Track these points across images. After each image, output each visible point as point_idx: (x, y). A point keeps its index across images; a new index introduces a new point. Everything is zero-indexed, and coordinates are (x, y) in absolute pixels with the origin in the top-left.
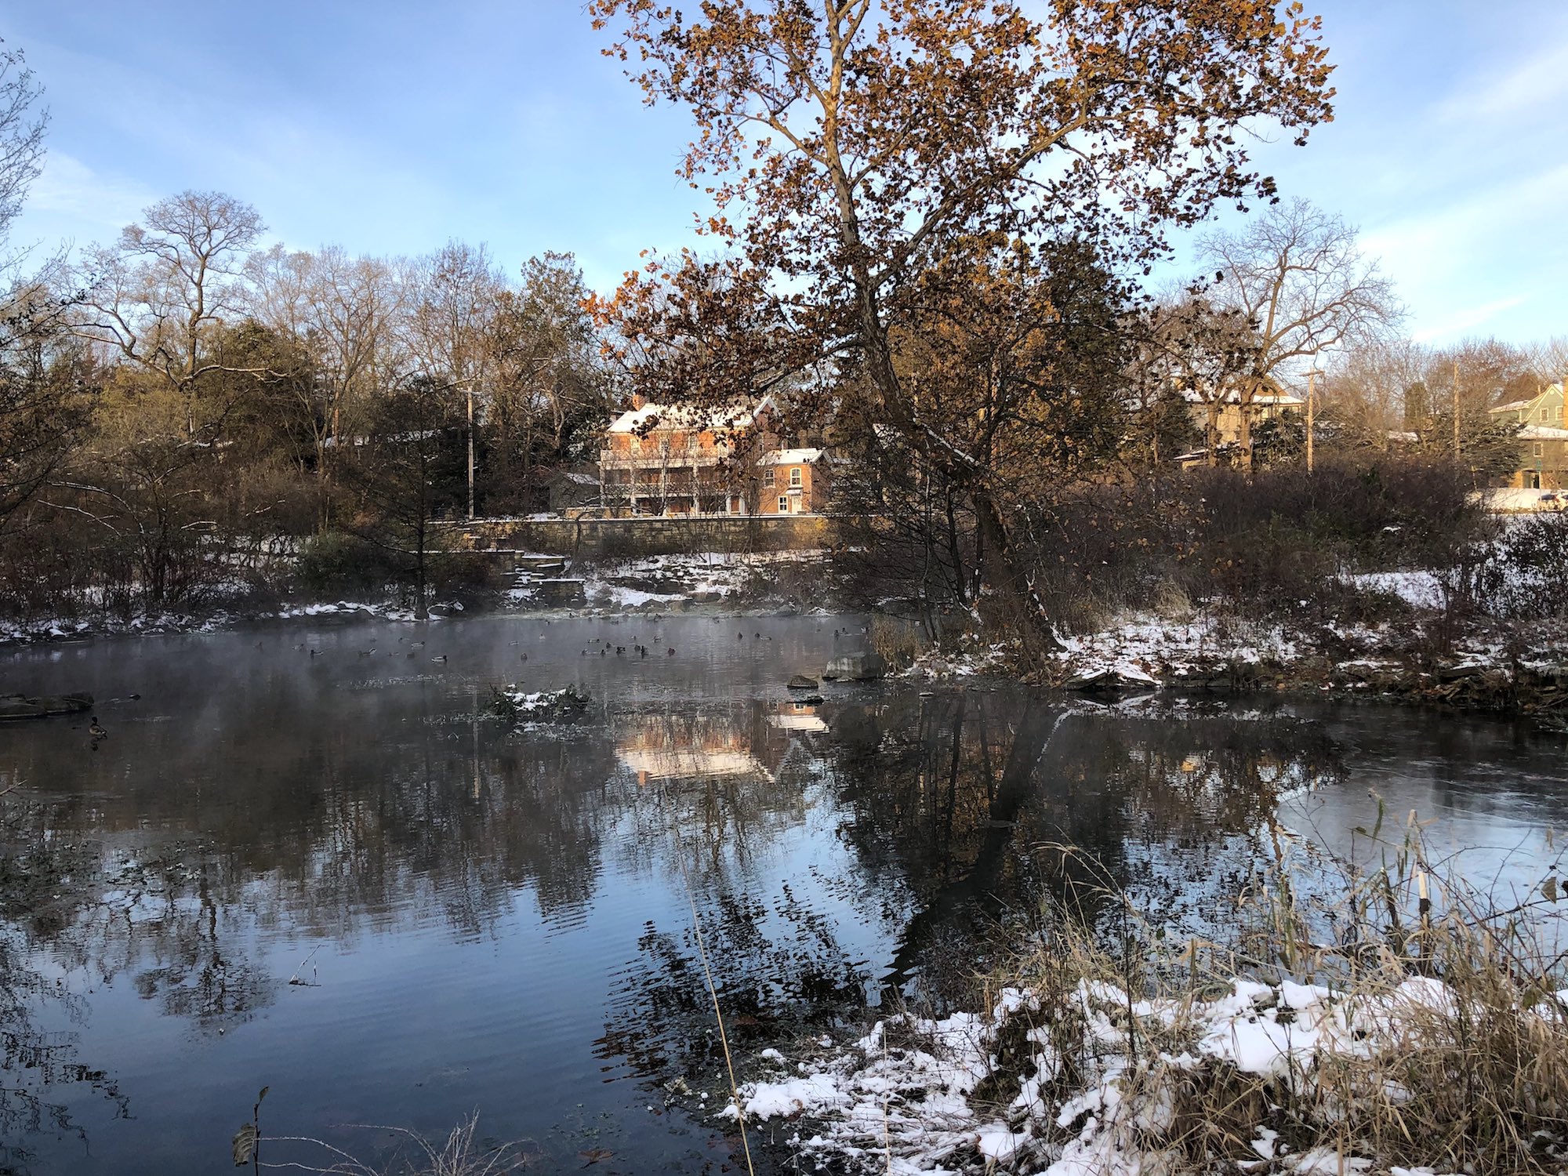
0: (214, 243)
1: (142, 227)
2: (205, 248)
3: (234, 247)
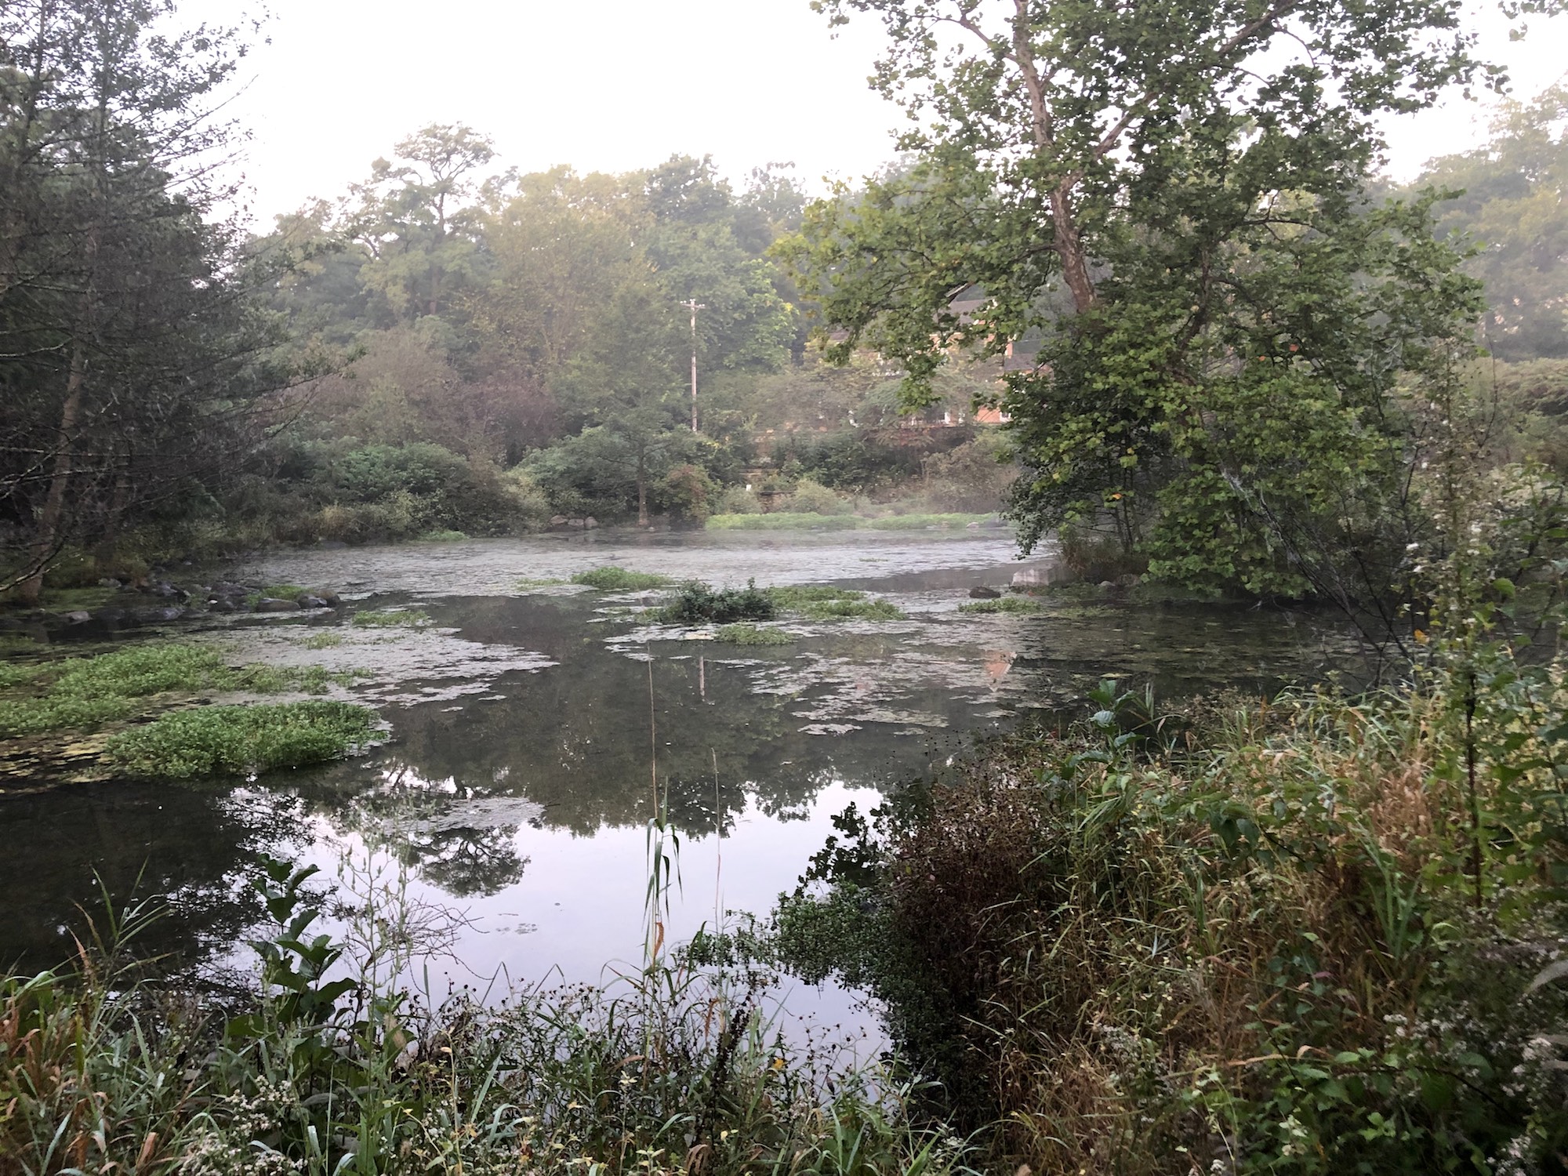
0: (453, 167)
1: (389, 157)
2: (445, 175)
3: (471, 170)
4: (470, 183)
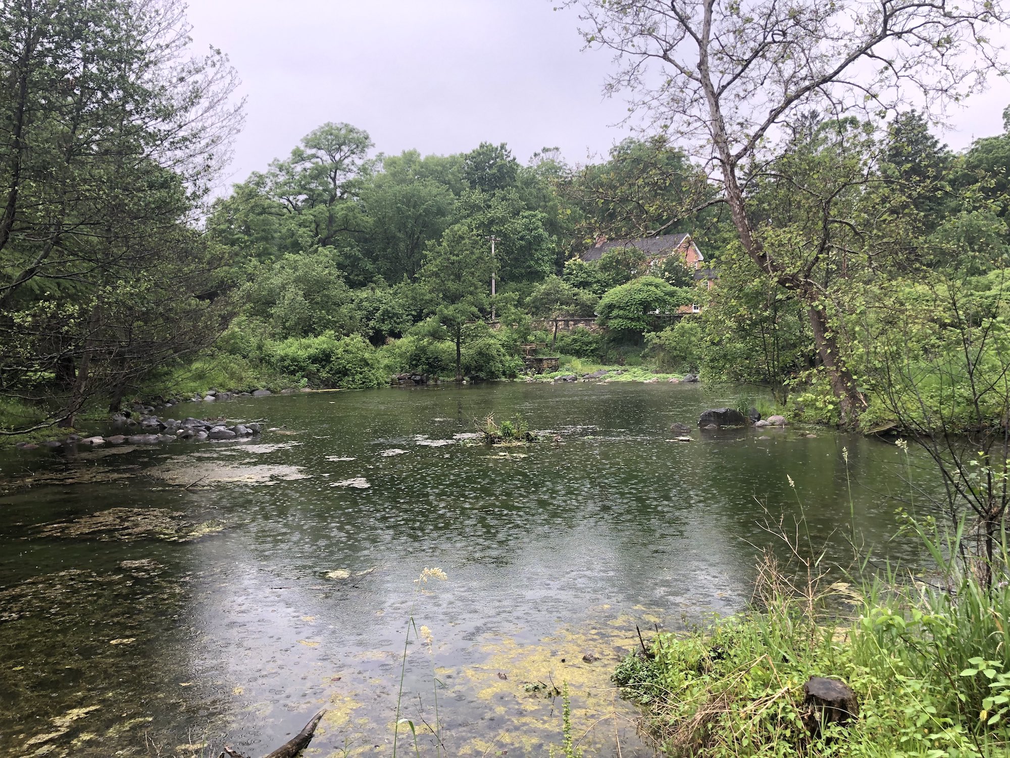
1: (302, 148)
3: (354, 156)
4: (353, 163)
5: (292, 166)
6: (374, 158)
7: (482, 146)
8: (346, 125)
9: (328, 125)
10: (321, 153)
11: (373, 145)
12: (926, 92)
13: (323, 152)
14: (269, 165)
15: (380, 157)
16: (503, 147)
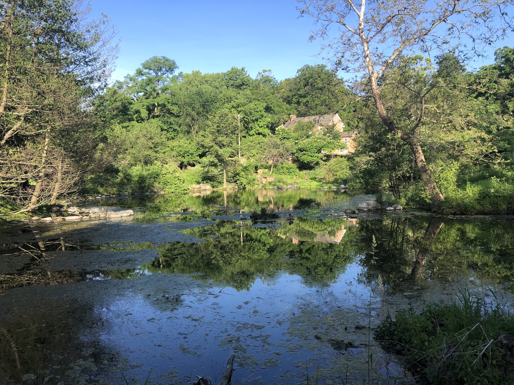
1: (141, 69)
2: (159, 74)
3: (168, 73)
4: (168, 77)
5: (136, 78)
6: (177, 75)
7: (232, 69)
8: (164, 57)
9: (155, 57)
10: (151, 72)
11: (178, 67)
12: (474, 41)
13: (152, 71)
14: (125, 77)
15: (181, 74)
16: (243, 69)
